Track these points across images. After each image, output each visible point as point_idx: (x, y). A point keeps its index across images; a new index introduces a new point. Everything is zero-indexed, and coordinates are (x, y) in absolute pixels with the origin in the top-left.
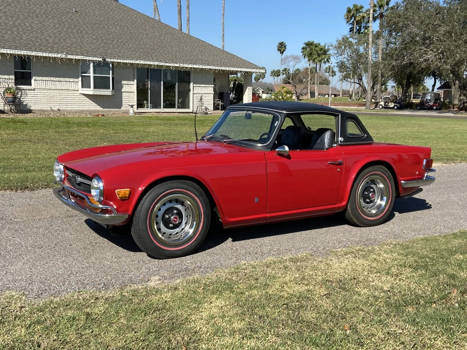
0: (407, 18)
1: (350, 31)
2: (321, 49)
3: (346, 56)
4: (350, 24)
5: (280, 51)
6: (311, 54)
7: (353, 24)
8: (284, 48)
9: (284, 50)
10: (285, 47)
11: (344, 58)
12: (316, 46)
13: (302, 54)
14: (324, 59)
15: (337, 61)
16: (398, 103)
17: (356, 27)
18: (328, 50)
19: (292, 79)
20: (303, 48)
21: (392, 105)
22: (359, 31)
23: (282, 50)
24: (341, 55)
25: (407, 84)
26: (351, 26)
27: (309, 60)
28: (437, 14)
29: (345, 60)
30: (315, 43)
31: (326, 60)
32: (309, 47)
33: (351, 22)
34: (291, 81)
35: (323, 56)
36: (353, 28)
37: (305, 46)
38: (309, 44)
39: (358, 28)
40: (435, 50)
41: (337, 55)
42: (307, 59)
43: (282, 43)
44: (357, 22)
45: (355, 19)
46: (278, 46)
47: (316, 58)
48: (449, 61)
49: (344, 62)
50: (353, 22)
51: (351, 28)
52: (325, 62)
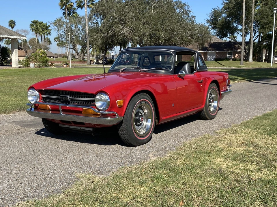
0: (109, 7)
1: (64, 14)
2: (44, 26)
3: (63, 31)
4: (63, 10)
5: (11, 26)
6: (37, 29)
7: (65, 10)
8: (13, 25)
9: (14, 26)
10: (14, 23)
11: (63, 32)
12: (40, 24)
13: (30, 28)
14: (46, 32)
15: (58, 34)
16: (105, 61)
17: (67, 12)
18: (49, 26)
19: (23, 46)
20: (31, 25)
21: (101, 62)
22: (69, 14)
23: (12, 26)
24: (60, 30)
25: (105, 49)
26: (63, 11)
27: (36, 33)
28: (126, 5)
29: (63, 33)
30: (39, 21)
31: (48, 33)
32: (35, 24)
33: (63, 9)
34: (22, 48)
35: (46, 31)
36: (65, 12)
37: (32, 23)
38: (35, 22)
39: (68, 13)
40: (128, 27)
41: (58, 30)
42: (34, 32)
43: (12, 21)
44: (67, 8)
45: (66, 7)
46: (9, 23)
47: (41, 32)
48: (137, 34)
49: (63, 35)
50: (65, 8)
51: (64, 12)
52: (47, 35)
